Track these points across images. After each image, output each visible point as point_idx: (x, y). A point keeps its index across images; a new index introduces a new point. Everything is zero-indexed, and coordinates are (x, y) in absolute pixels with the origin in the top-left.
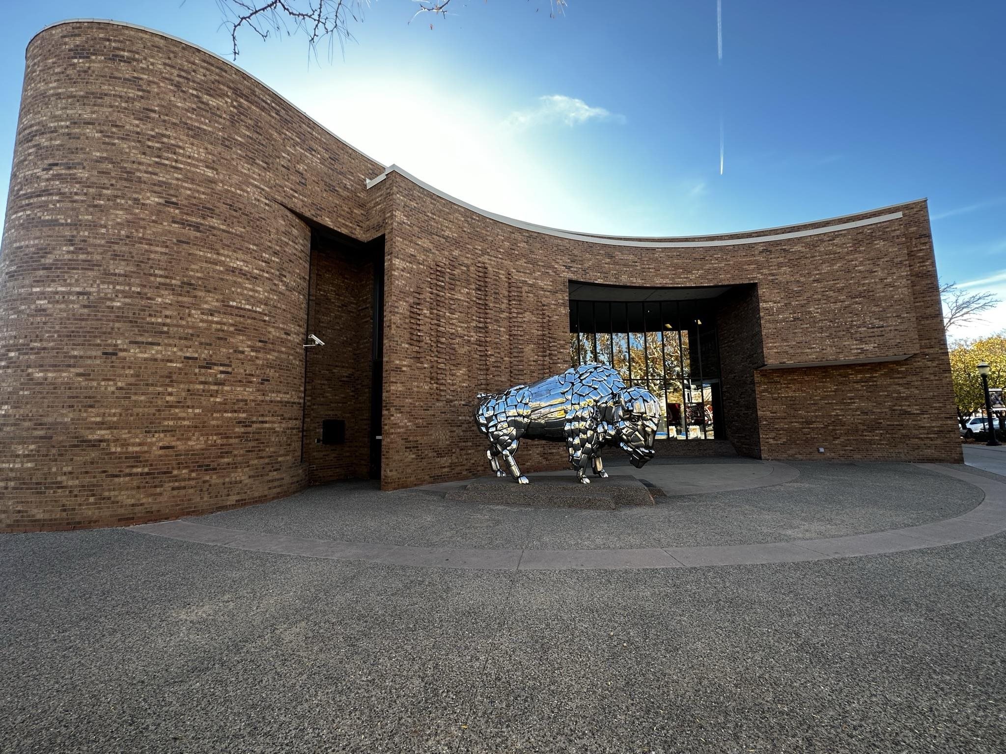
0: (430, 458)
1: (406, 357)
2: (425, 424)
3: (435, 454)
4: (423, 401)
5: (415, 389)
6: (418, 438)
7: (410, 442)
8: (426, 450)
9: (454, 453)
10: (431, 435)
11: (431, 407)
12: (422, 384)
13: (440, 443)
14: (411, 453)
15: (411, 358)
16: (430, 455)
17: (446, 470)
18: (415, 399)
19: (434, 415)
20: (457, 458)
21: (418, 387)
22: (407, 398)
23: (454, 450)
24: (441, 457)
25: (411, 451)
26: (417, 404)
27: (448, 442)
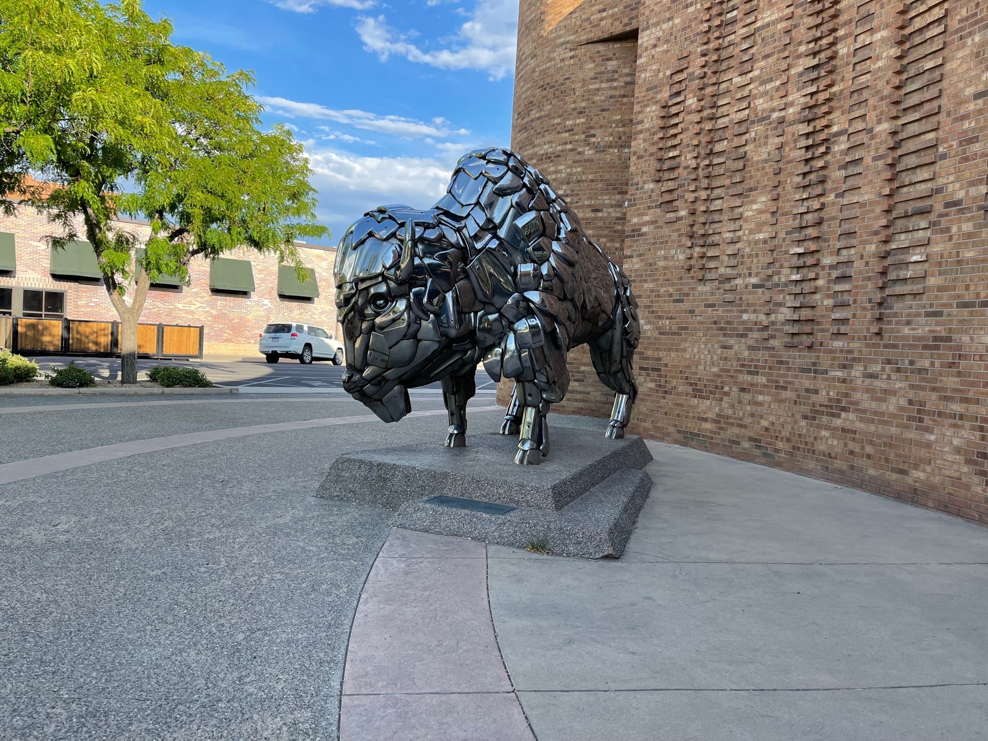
0: (679, 394)
1: (649, 208)
2: (674, 328)
3: (690, 389)
4: (673, 285)
5: (661, 263)
6: (662, 354)
7: (647, 358)
8: (673, 377)
9: (726, 394)
10: (685, 350)
11: (688, 295)
12: (673, 252)
13: (701, 368)
14: (648, 379)
15: (656, 207)
16: (681, 389)
17: (708, 426)
18: (661, 281)
19: (692, 312)
20: (733, 406)
21: (666, 258)
22: (645, 281)
23: (726, 389)
24: (701, 397)
25: (648, 375)
26: (662, 290)
27: (715, 369)
